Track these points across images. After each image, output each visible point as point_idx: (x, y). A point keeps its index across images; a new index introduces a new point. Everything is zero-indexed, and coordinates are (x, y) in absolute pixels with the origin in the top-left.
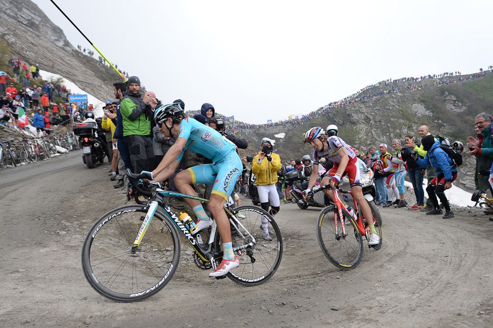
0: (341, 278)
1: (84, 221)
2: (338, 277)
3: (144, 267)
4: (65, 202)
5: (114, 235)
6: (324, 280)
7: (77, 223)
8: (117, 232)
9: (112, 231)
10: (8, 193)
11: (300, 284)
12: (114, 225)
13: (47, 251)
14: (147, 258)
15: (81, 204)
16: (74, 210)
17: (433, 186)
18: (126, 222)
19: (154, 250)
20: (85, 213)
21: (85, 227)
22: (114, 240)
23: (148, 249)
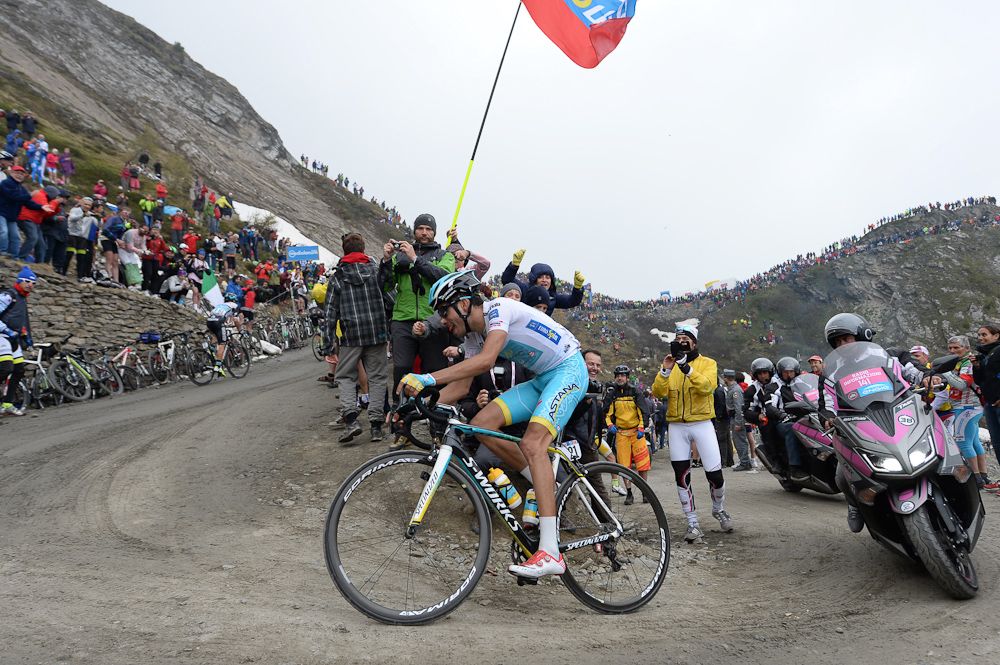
0: (846, 633)
1: (323, 483)
2: (840, 629)
3: (437, 578)
4: (287, 447)
5: (378, 513)
6: (808, 634)
7: (311, 486)
8: (383, 508)
9: (374, 505)
10: (190, 426)
11: (757, 637)
12: (377, 493)
13: (265, 536)
14: (440, 561)
15: (316, 451)
16: (304, 463)
18: (399, 489)
19: (453, 546)
20: (323, 467)
21: (326, 495)
22: (379, 524)
23: (441, 544)
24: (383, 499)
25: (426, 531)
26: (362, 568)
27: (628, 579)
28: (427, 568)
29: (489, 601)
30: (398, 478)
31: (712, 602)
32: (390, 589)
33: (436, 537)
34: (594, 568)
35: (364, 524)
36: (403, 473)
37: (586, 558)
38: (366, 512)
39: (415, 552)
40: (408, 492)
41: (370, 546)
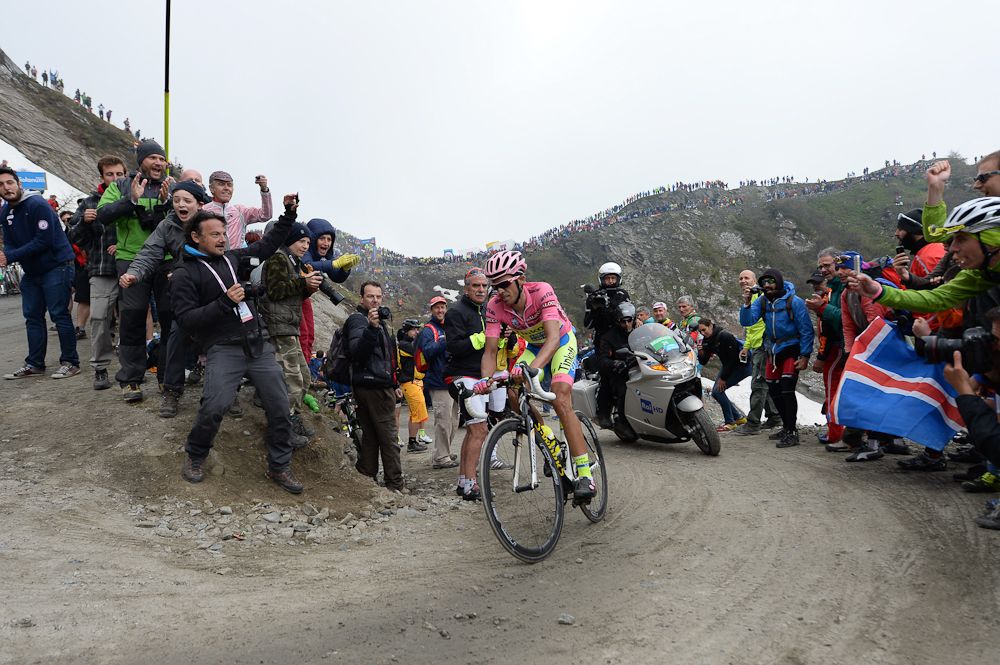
0: (585, 562)
1: (27, 450)
2: (580, 560)
3: (169, 549)
5: (101, 481)
6: (552, 567)
7: (10, 453)
8: (108, 475)
9: (96, 472)
11: (506, 575)
12: (100, 458)
14: (176, 530)
15: (23, 412)
17: (777, 381)
18: (130, 452)
19: (194, 512)
20: (31, 432)
21: (30, 464)
22: (101, 492)
23: (179, 511)
24: (108, 465)
25: (162, 498)
26: (68, 547)
27: (388, 530)
28: (158, 539)
29: (228, 569)
30: (128, 440)
31: (468, 545)
32: (102, 568)
33: (174, 503)
34: (354, 522)
35: (78, 494)
36: (137, 434)
37: (346, 513)
38: (84, 480)
39: (145, 523)
40: (141, 455)
41: (85, 520)
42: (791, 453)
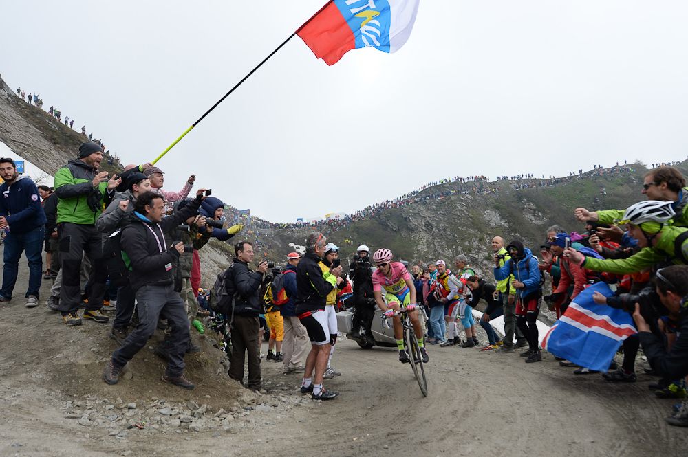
0: (390, 448)
2: (386, 446)
3: (87, 436)
5: (42, 383)
6: (366, 452)
8: (48, 378)
9: (39, 376)
12: (43, 366)
14: (94, 421)
18: (65, 362)
19: (108, 407)
22: (41, 391)
23: (98, 406)
24: (48, 371)
25: (86, 396)
26: (13, 434)
27: (249, 422)
28: (80, 428)
29: (130, 452)
30: (65, 352)
31: (306, 434)
32: (36, 450)
33: (94, 400)
34: (224, 416)
35: (24, 393)
36: (71, 348)
37: (219, 408)
38: (29, 382)
39: (72, 415)
40: (73, 363)
41: (28, 413)
42: (536, 367)
